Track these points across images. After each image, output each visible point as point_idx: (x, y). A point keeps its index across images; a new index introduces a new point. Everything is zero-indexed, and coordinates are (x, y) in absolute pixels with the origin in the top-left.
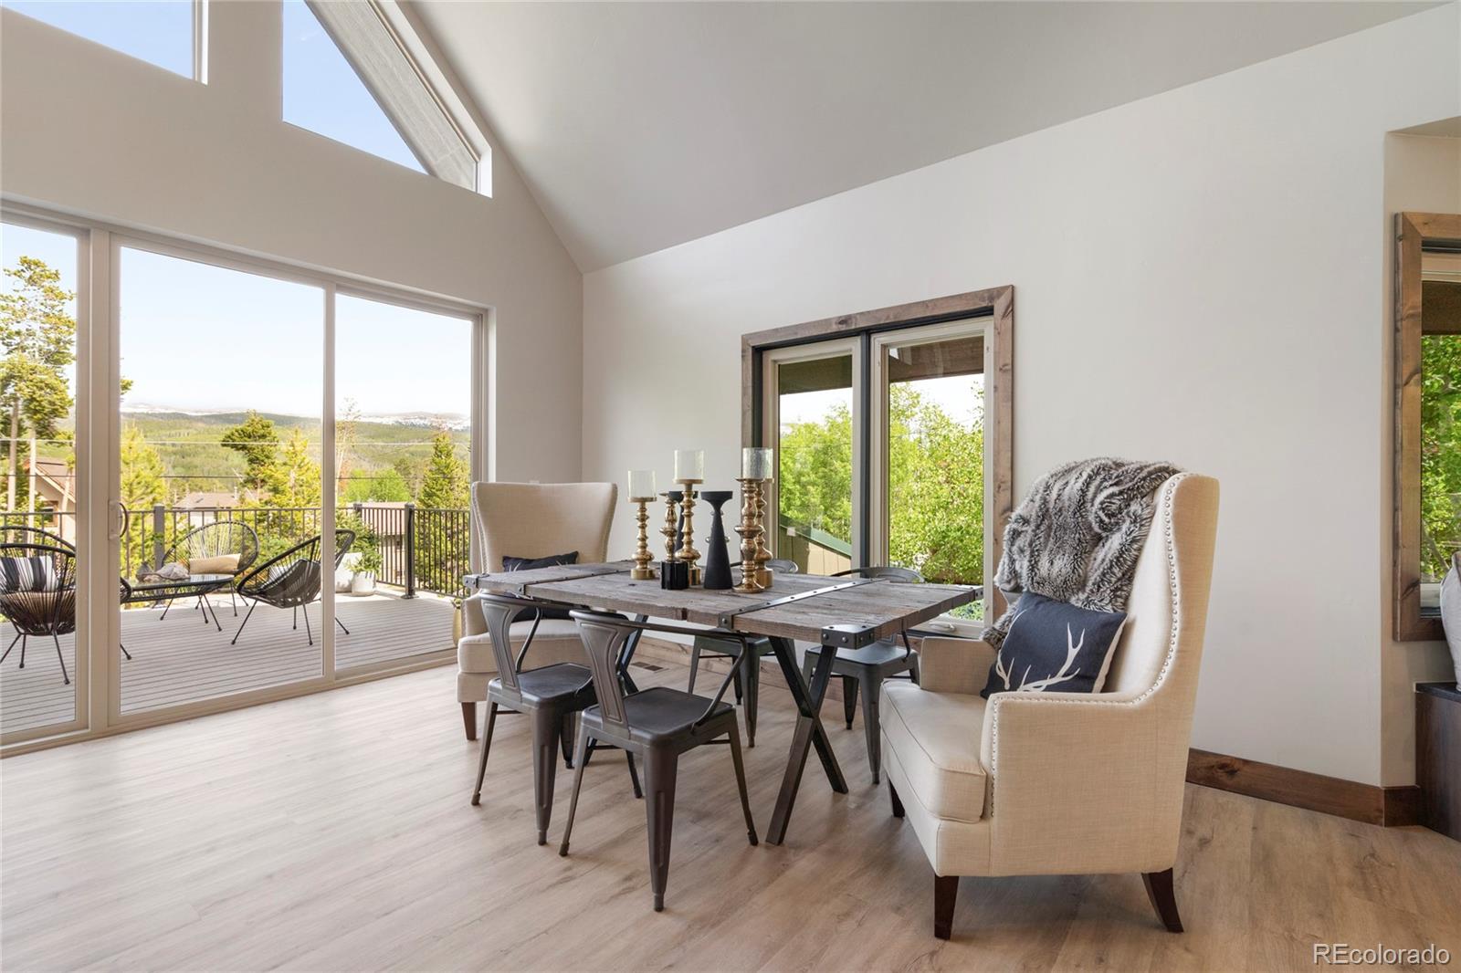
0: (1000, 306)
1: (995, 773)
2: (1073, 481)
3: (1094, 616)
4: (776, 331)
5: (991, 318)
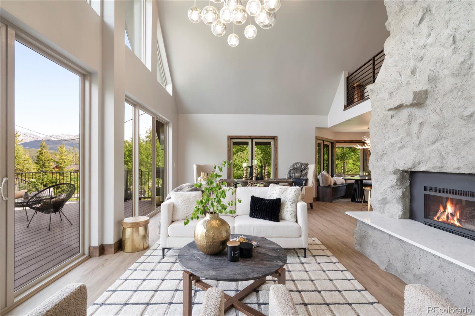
0: (275, 139)
2: (298, 165)
3: (305, 179)
4: (236, 136)
5: (273, 140)
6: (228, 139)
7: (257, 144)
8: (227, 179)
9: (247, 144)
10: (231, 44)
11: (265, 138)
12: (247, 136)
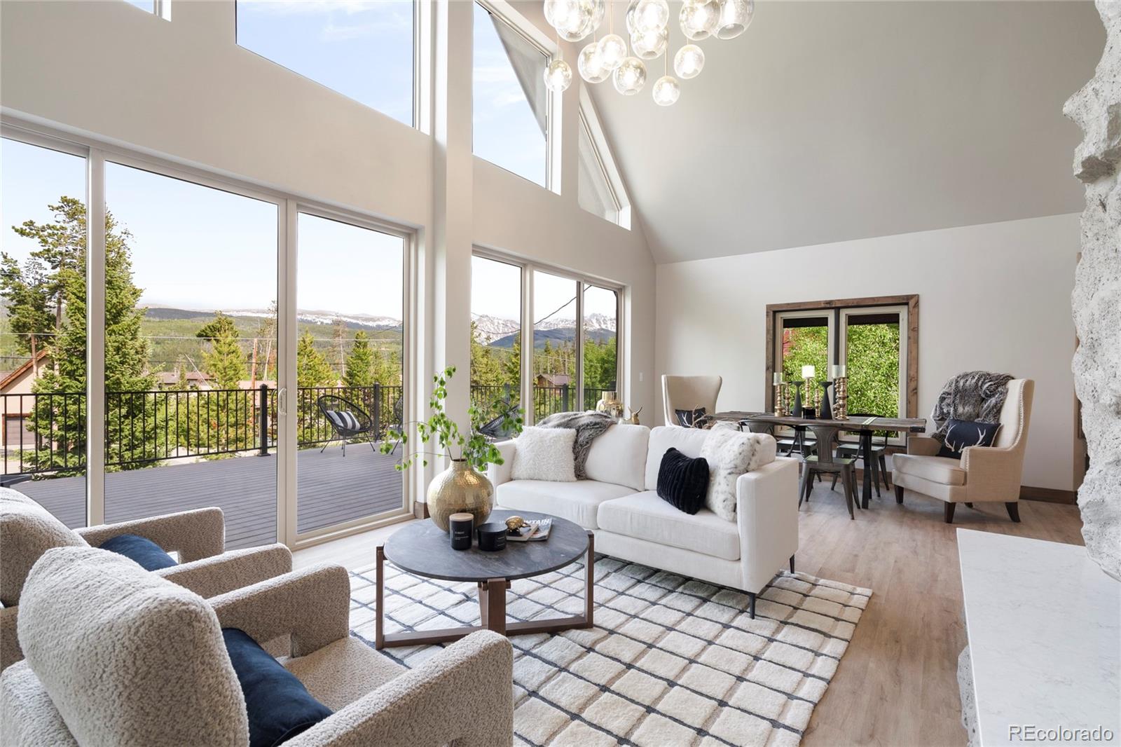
0: (912, 303)
1: (968, 471)
2: (970, 379)
3: (989, 425)
4: (788, 304)
5: (906, 307)
6: (767, 312)
7: (853, 320)
8: (763, 411)
9: (823, 322)
10: (661, 102)
11: (875, 303)
12: (819, 302)
